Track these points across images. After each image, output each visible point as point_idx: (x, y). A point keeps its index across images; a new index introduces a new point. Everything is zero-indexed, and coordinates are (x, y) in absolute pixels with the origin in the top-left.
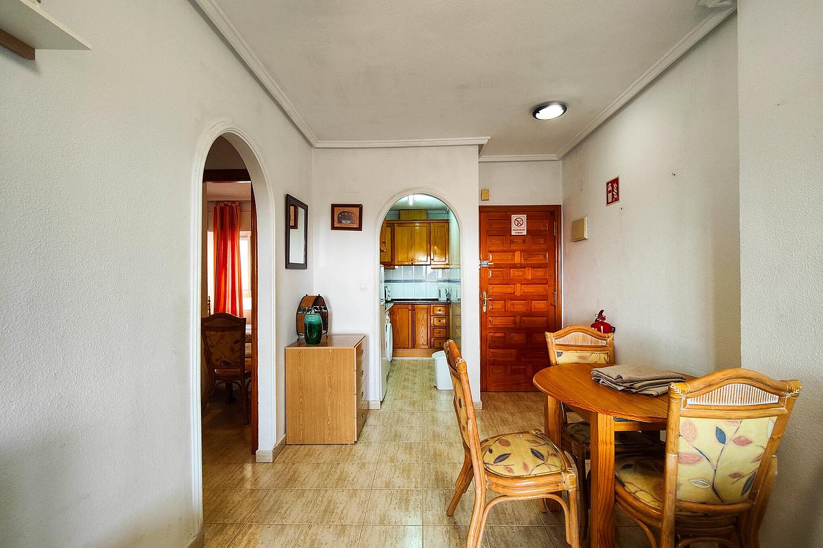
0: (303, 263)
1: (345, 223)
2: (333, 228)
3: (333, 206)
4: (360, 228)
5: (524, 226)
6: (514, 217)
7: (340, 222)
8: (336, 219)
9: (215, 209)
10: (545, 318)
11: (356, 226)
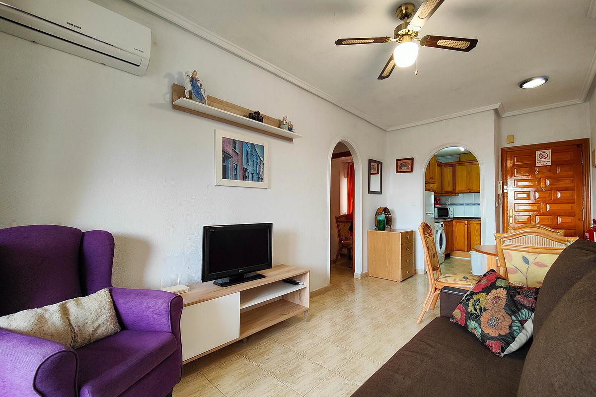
0: (379, 191)
1: (404, 169)
2: (397, 172)
3: (397, 160)
4: (412, 171)
5: (549, 159)
6: (538, 153)
7: (401, 168)
8: (399, 167)
9: (348, 166)
10: (574, 230)
11: (410, 170)
